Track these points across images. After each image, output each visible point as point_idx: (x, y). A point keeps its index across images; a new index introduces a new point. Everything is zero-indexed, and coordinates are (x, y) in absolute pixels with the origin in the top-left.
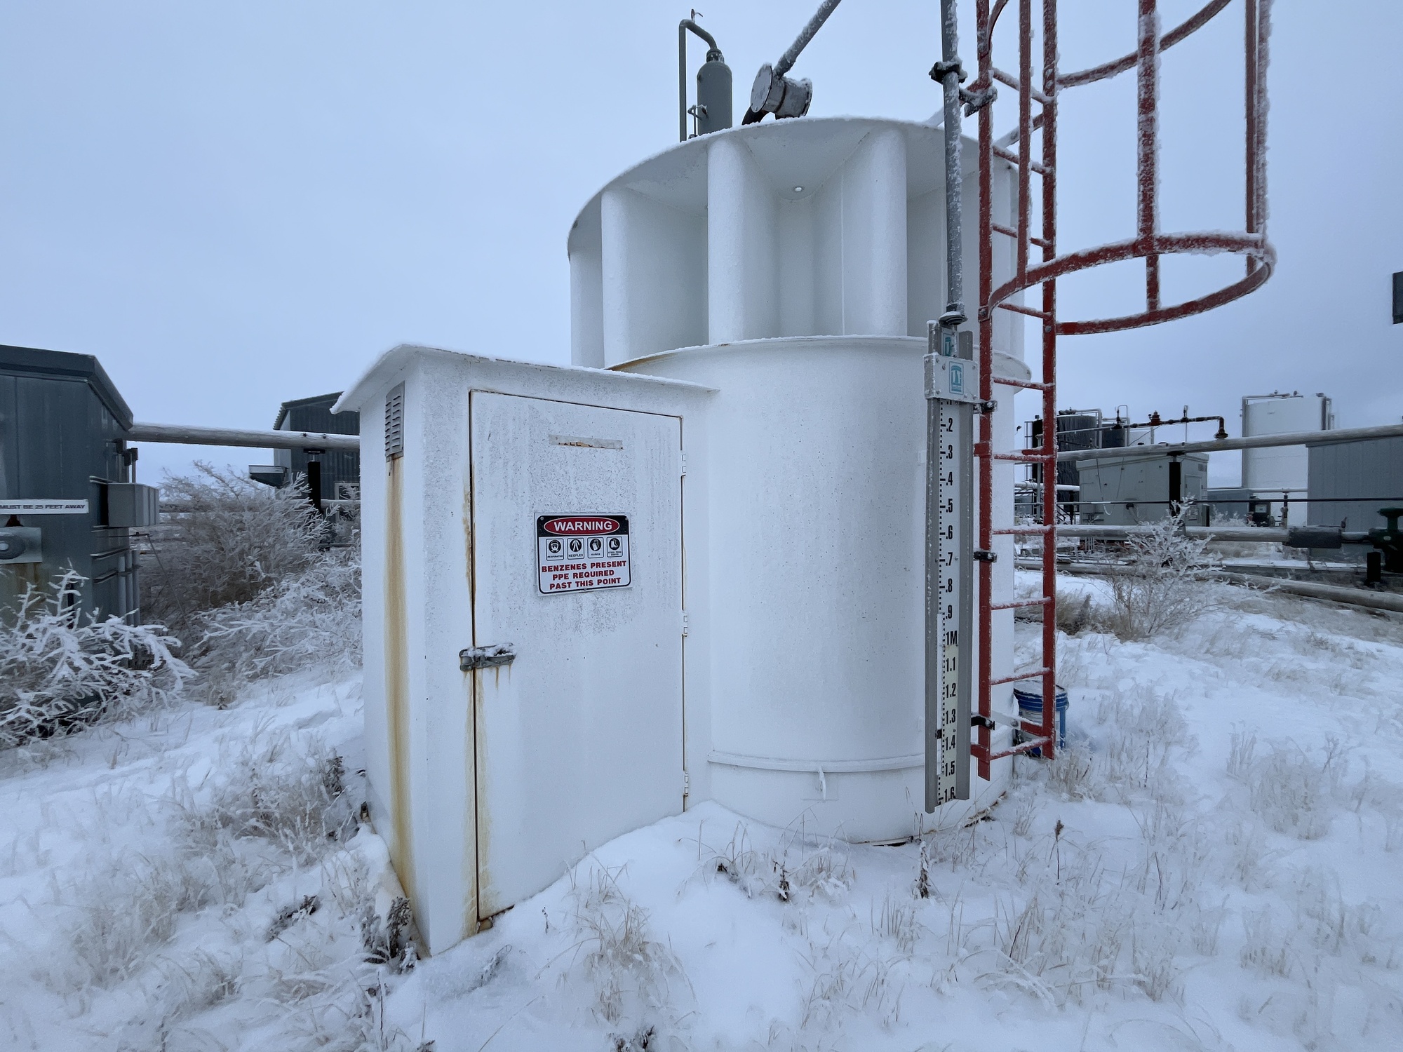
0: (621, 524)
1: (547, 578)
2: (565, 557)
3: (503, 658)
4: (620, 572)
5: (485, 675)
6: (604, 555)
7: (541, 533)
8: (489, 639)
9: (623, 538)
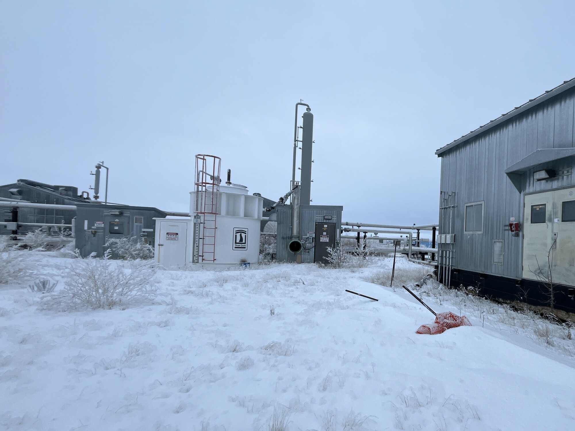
0: (177, 234)
1: (167, 238)
2: (170, 236)
3: (162, 245)
4: (177, 239)
5: (160, 246)
6: (175, 237)
7: (167, 234)
8: (161, 243)
9: (177, 235)
